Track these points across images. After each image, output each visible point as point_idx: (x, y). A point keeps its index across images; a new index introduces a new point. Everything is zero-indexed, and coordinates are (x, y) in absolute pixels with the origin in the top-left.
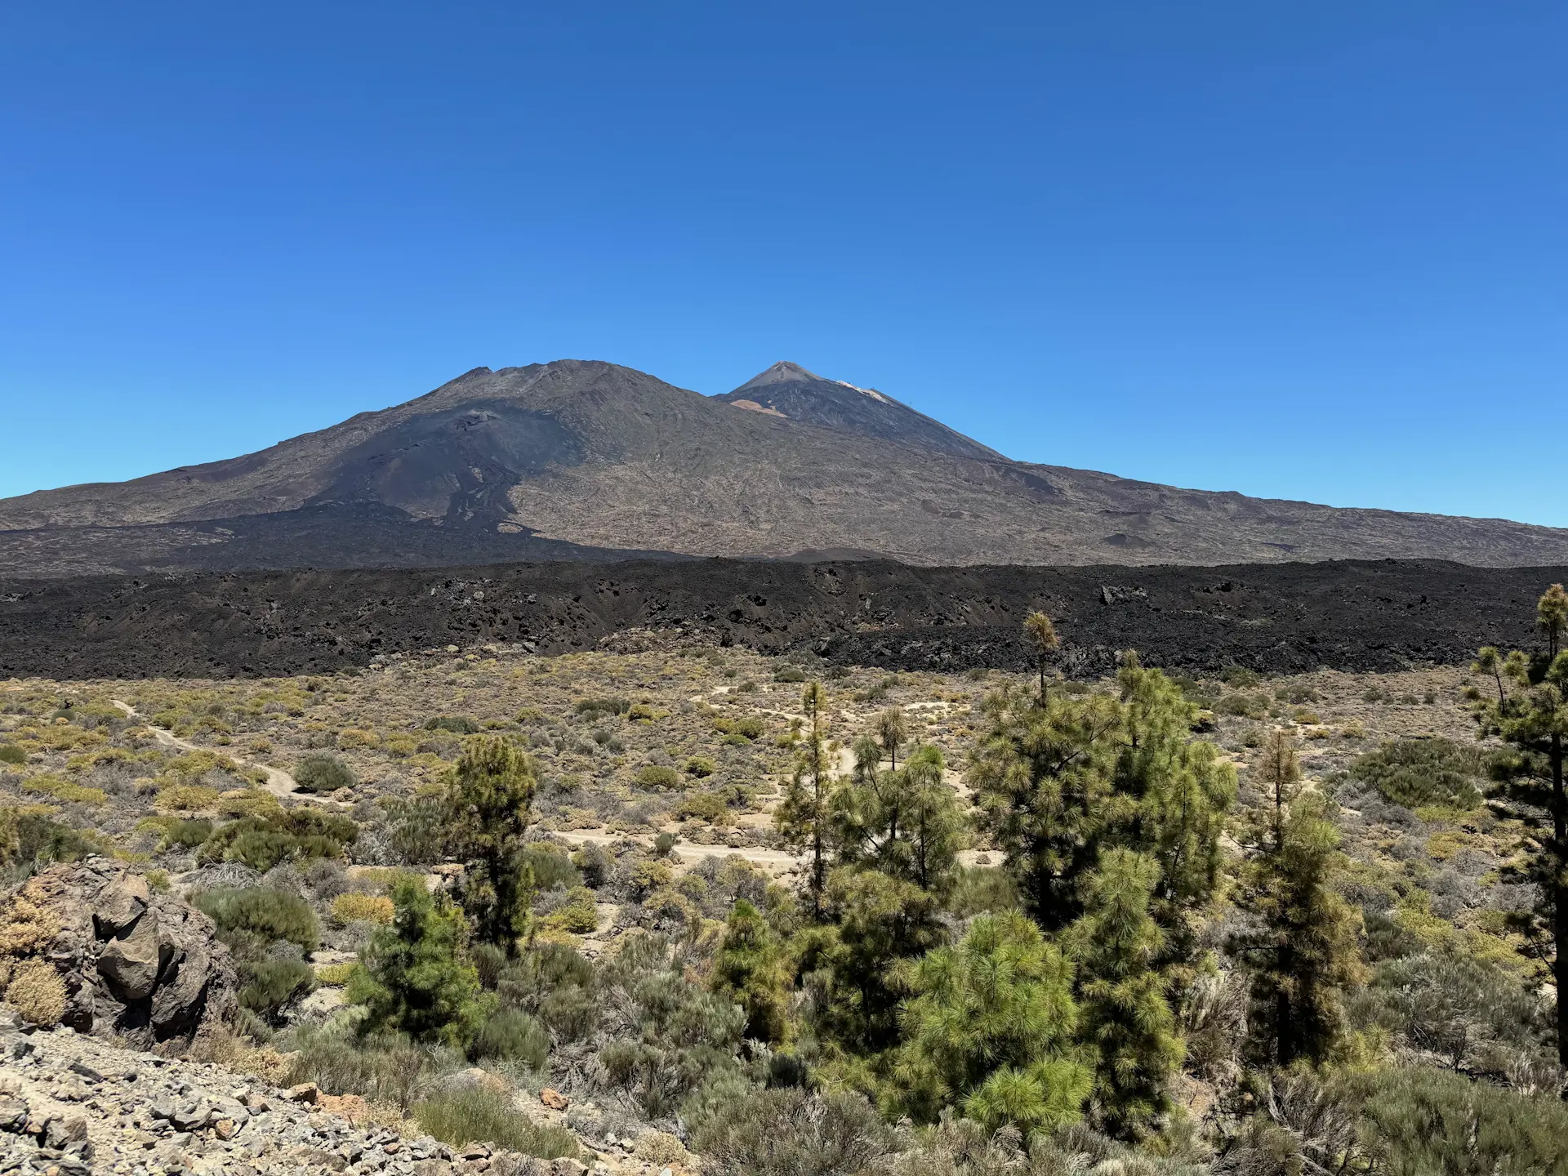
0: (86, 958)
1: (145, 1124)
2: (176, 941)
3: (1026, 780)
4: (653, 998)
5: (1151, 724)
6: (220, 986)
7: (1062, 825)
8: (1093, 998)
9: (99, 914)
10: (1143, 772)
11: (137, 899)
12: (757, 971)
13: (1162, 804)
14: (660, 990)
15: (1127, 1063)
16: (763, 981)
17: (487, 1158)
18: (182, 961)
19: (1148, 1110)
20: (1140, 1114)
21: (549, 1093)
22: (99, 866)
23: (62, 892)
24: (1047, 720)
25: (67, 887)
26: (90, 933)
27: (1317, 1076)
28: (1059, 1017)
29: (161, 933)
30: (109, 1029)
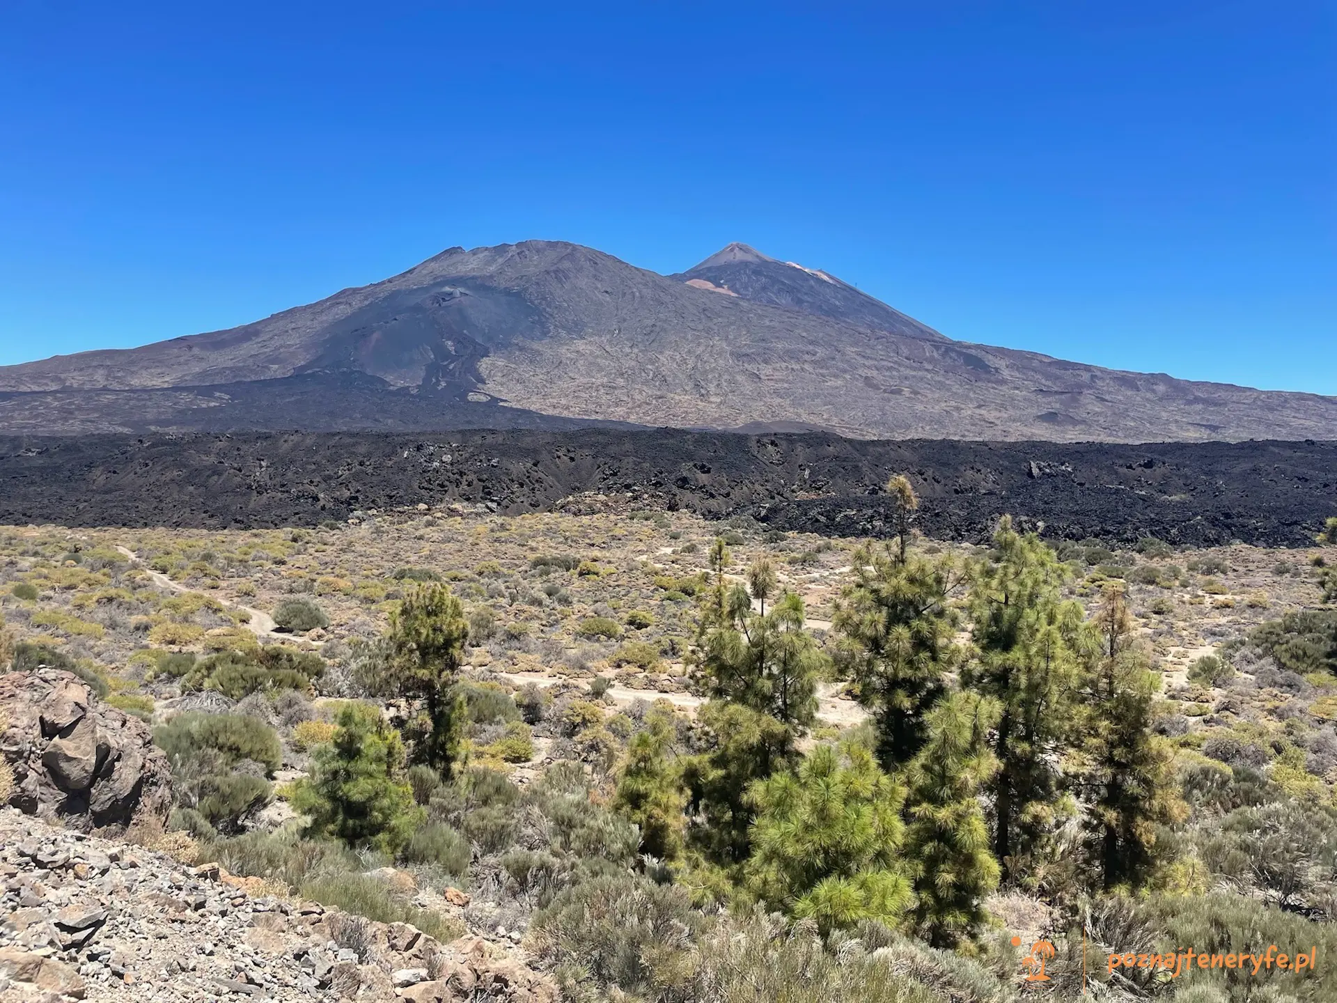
0: (31, 752)
2: (112, 742)
3: (881, 627)
4: (562, 817)
5: (1022, 584)
6: (155, 784)
7: (911, 668)
8: (920, 819)
9: (44, 716)
10: (1013, 626)
11: (77, 704)
12: (653, 794)
13: (1028, 657)
14: (568, 810)
15: (946, 877)
16: (658, 805)
18: (118, 759)
19: (963, 920)
20: (956, 922)
21: (452, 891)
22: (46, 676)
23: (13, 696)
24: (904, 574)
25: (18, 692)
26: (37, 731)
27: (1132, 900)
28: (886, 833)
29: (98, 735)
30: (51, 813)
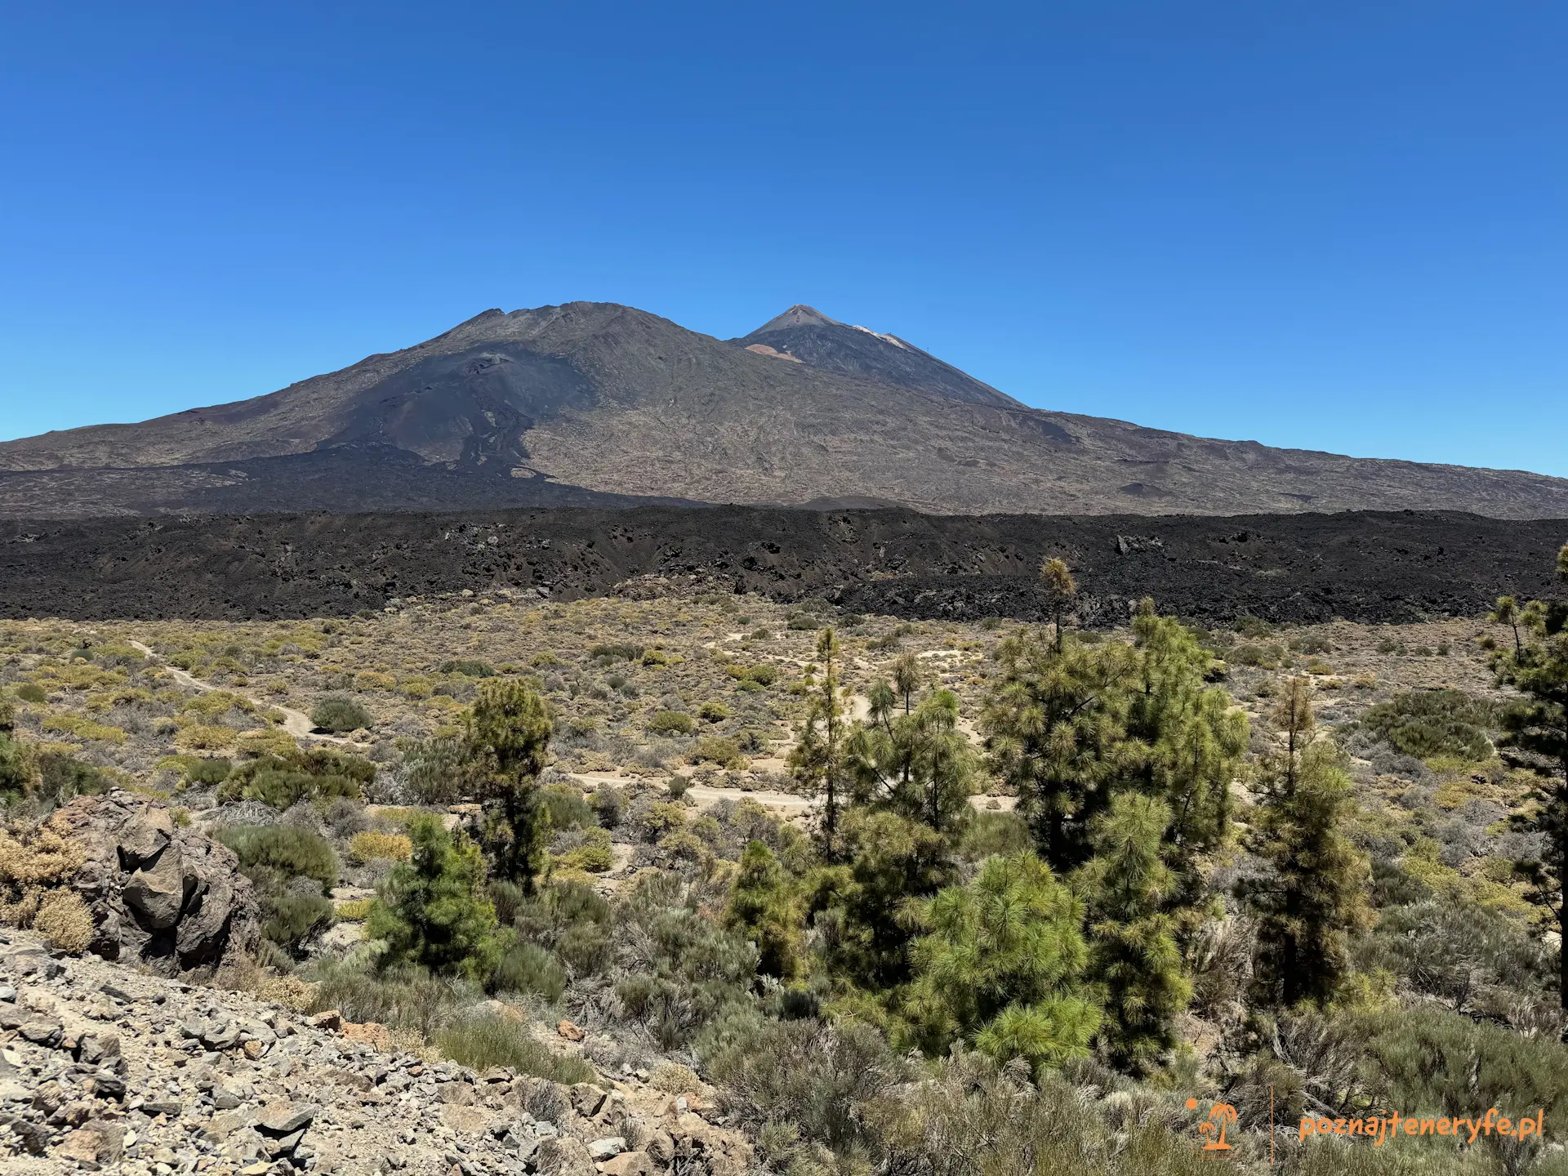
0: (112, 888)
1: (176, 1043)
2: (200, 873)
3: (1040, 725)
4: (668, 935)
5: (1165, 672)
6: (243, 917)
7: (1074, 769)
8: (1103, 938)
9: (124, 846)
10: (1156, 718)
11: (160, 831)
12: (770, 908)
13: (1175, 751)
14: (674, 926)
15: (1135, 1001)
16: (776, 919)
17: (508, 1081)
18: (206, 892)
19: (1154, 1047)
20: (1146, 1050)
21: (566, 1025)
22: (122, 799)
23: (87, 824)
24: (1062, 666)
25: (91, 819)
26: (115, 864)
27: (1321, 1016)
28: (1068, 956)
29: (185, 865)
30: (136, 957)
